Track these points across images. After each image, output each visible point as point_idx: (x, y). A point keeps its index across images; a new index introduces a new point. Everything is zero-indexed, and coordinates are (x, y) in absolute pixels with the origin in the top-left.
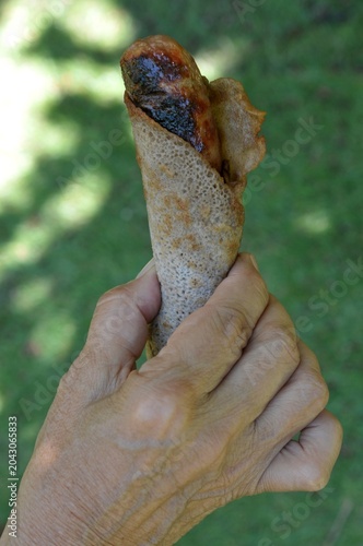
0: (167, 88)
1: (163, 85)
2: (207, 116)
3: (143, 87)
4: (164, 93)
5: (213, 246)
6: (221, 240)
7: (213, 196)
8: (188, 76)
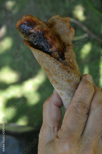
0: (32, 31)
1: (31, 31)
2: (50, 34)
3: (26, 34)
4: (32, 33)
5: (61, 81)
6: (63, 79)
7: (54, 66)
8: (37, 24)
